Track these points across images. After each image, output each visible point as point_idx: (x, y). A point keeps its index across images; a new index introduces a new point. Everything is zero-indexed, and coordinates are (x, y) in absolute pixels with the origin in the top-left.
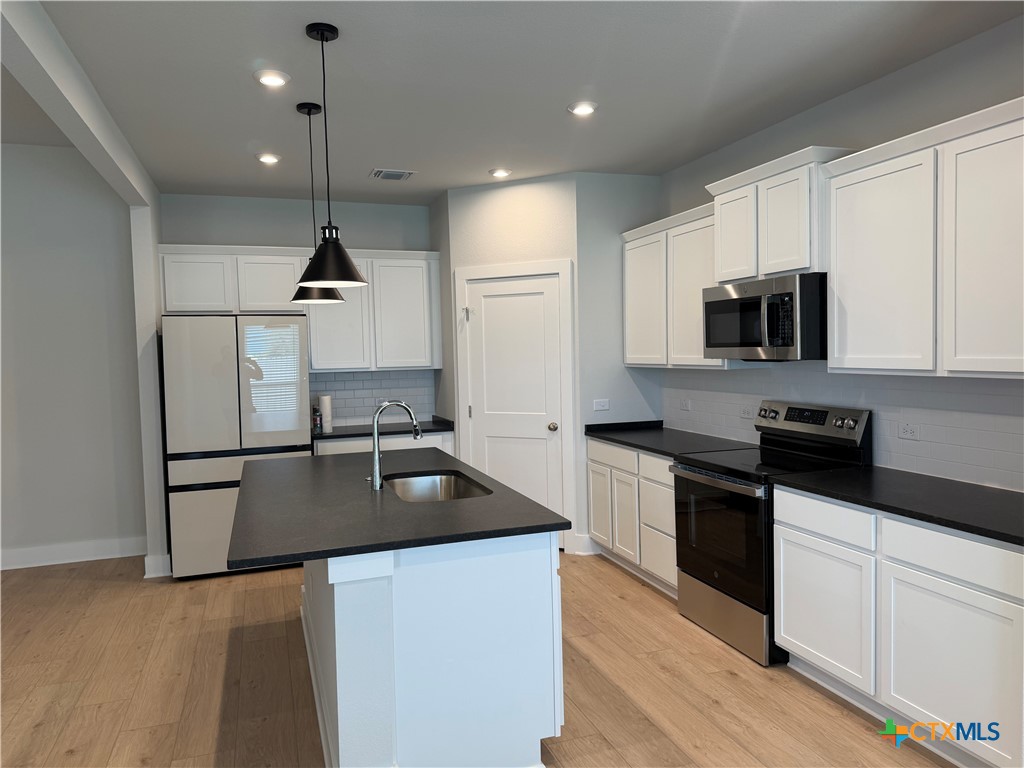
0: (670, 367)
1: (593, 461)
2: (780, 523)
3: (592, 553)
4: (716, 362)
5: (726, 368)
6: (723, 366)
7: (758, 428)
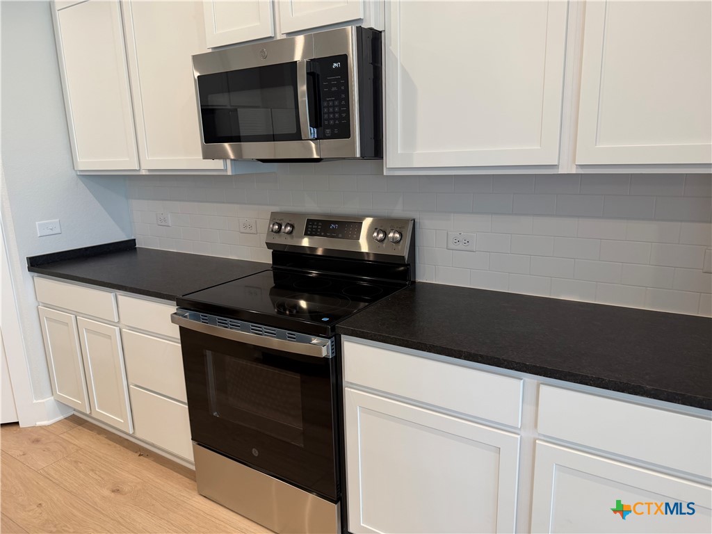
0: (144, 173)
1: (46, 305)
2: (353, 385)
3: (61, 417)
4: (216, 164)
5: (229, 173)
6: (226, 170)
7: (269, 245)
